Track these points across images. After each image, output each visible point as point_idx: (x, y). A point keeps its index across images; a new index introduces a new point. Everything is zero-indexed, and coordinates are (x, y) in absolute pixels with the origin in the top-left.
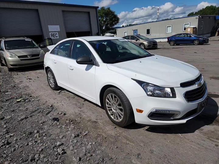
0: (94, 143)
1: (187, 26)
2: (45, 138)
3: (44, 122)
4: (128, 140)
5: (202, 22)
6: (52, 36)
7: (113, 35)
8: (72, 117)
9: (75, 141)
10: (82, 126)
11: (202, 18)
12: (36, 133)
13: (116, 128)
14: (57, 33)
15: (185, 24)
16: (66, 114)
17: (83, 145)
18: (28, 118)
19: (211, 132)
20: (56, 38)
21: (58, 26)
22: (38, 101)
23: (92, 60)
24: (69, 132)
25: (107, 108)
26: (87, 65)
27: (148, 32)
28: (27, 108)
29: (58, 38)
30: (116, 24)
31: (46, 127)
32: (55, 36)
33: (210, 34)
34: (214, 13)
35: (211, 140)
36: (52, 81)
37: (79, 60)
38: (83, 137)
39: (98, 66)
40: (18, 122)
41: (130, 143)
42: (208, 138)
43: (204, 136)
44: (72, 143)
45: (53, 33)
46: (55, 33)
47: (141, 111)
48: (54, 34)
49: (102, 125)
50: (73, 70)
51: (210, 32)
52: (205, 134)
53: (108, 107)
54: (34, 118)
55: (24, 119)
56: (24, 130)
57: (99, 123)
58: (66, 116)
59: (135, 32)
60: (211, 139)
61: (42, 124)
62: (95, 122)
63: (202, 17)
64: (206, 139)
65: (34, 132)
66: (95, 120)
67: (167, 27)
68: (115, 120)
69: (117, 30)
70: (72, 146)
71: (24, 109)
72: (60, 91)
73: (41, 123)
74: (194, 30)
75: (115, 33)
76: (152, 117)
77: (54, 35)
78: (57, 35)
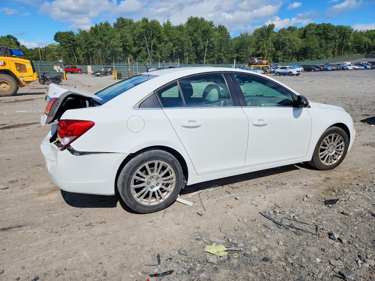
50: (266, 125)
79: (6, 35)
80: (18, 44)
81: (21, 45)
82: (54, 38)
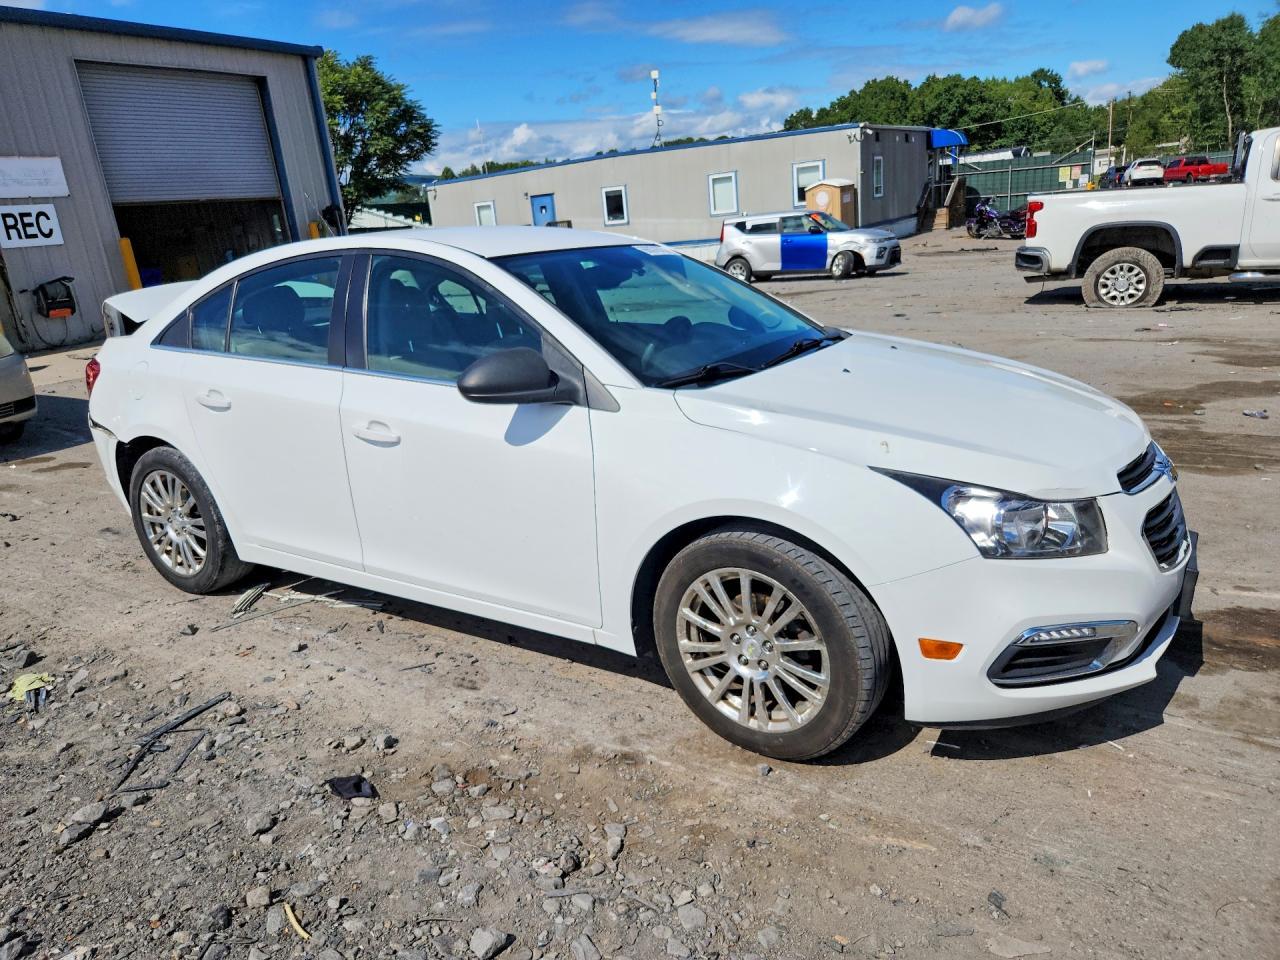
0: (704, 890)
1: (808, 180)
2: (349, 924)
3: (274, 822)
4: (883, 827)
5: (878, 161)
6: (13, 232)
7: (401, 220)
8: (456, 750)
9: (582, 903)
10: (559, 796)
11: (877, 139)
12: (267, 907)
13: (770, 770)
14: (49, 209)
15: (801, 170)
16: (396, 741)
17: (643, 915)
18: (120, 811)
19: (1237, 707)
20: (41, 241)
21: (54, 165)
22: (119, 685)
23: (554, 378)
24: (500, 854)
25: (688, 661)
26: (513, 408)
27: (615, 205)
28: (70, 746)
29: (57, 239)
30: (415, 156)
31: (308, 849)
32: (31, 231)
33: (913, 222)
34: (906, 117)
35: (1262, 745)
36: (178, 530)
37: (473, 380)
38: (612, 865)
39: (613, 406)
40: (59, 852)
41: (904, 843)
42: (1244, 740)
43: (1224, 733)
44: (570, 920)
45: (16, 210)
46: (34, 209)
47: (944, 650)
48: (22, 215)
49: (682, 768)
50: (397, 443)
51: (914, 211)
52: (1220, 719)
53: (697, 656)
54: (173, 806)
55: (97, 823)
56: (149, 904)
57: (653, 758)
58: (403, 749)
59: (543, 207)
60: (1256, 738)
61: (266, 839)
62: (625, 756)
63: (877, 136)
64: (1240, 747)
65: (244, 900)
66: (619, 748)
67: (714, 180)
68: (753, 724)
69: (430, 196)
70: (584, 939)
71: (45, 756)
72: (250, 593)
73: (262, 832)
74: (848, 198)
75: (418, 210)
76: (1007, 674)
77: (25, 225)
78: (45, 225)
79: (1028, 73)
80: (1060, 95)
81: (1070, 99)
82: (1168, 54)
